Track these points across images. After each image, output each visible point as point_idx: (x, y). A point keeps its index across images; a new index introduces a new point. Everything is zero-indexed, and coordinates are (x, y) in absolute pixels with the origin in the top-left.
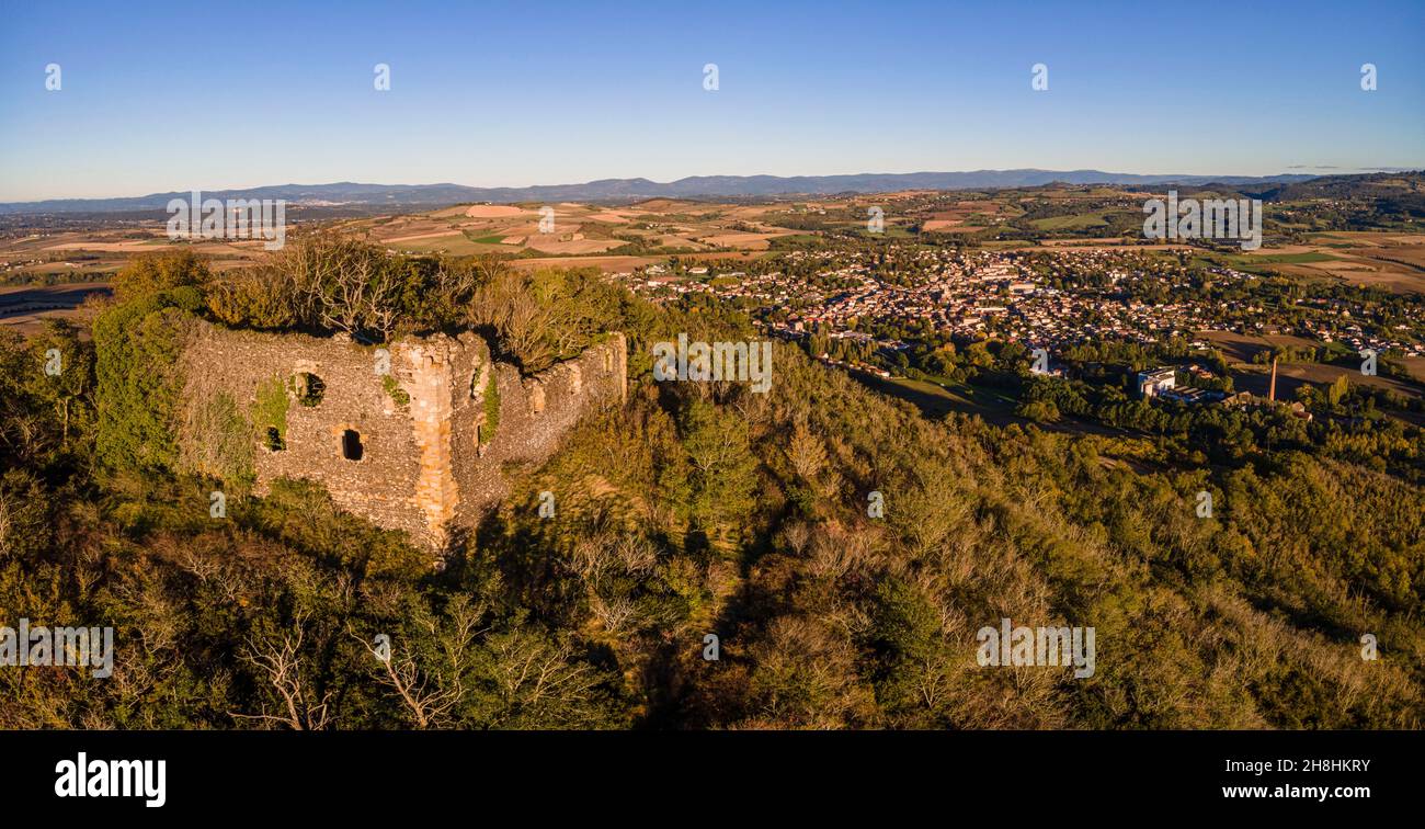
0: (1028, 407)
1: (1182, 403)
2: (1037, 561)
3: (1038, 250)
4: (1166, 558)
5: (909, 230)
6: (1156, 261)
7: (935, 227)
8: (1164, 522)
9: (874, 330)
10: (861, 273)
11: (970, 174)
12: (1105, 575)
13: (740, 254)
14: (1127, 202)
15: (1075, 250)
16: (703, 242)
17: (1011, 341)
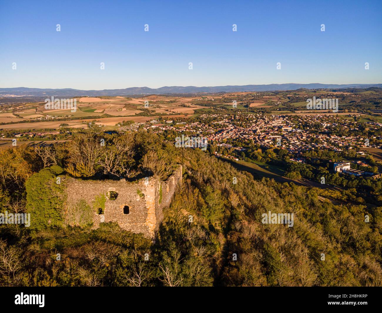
0: (289, 174)
1: (353, 176)
2: (303, 239)
3: (293, 114)
4: (347, 241)
5: (245, 106)
6: (343, 119)
7: (254, 106)
8: (346, 225)
9: (233, 143)
10: (228, 122)
11: (267, 85)
12: (325, 247)
13: (184, 115)
14: (331, 96)
15: (309, 115)
16: (170, 111)
17: (283, 148)
